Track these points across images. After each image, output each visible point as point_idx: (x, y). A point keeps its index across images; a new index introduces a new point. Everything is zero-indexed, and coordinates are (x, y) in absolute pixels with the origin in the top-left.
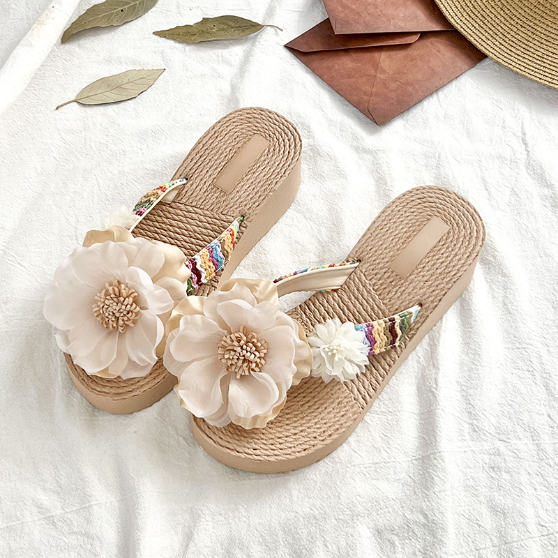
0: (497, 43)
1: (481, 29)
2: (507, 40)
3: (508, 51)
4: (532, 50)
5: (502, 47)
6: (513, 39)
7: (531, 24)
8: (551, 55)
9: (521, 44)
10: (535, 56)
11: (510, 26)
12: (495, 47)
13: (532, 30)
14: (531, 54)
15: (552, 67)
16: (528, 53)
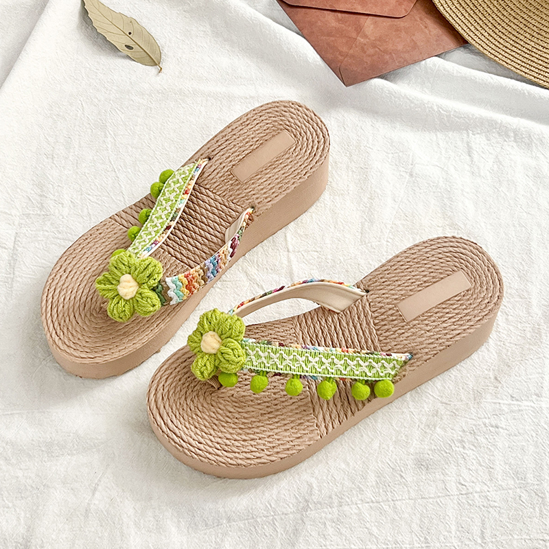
0: (486, 34)
1: (470, 19)
2: (497, 31)
3: (496, 43)
4: (522, 43)
5: (490, 38)
6: (504, 31)
7: (525, 16)
8: (541, 48)
9: (511, 36)
10: (524, 49)
11: (502, 17)
12: (483, 38)
13: (524, 22)
14: (520, 47)
15: (540, 62)
16: (517, 45)
